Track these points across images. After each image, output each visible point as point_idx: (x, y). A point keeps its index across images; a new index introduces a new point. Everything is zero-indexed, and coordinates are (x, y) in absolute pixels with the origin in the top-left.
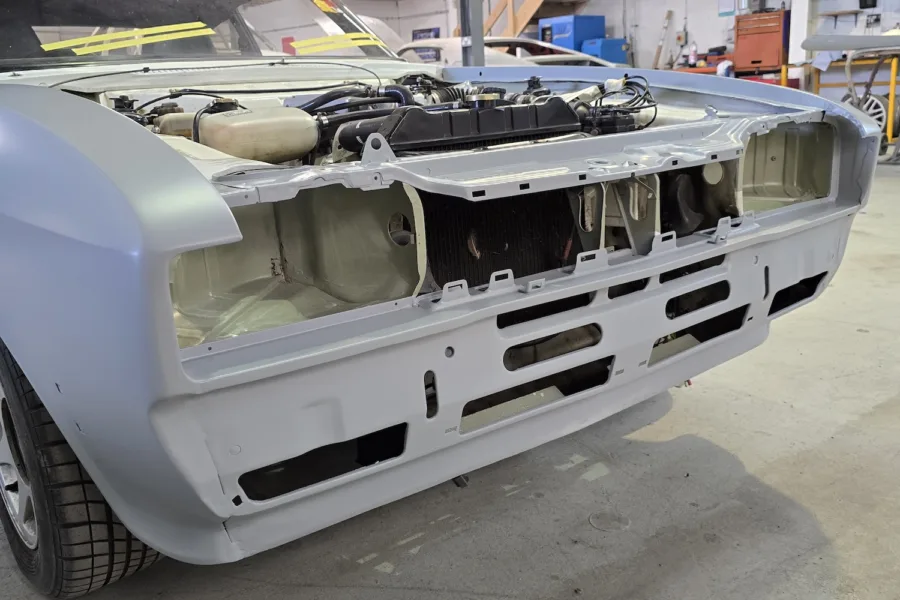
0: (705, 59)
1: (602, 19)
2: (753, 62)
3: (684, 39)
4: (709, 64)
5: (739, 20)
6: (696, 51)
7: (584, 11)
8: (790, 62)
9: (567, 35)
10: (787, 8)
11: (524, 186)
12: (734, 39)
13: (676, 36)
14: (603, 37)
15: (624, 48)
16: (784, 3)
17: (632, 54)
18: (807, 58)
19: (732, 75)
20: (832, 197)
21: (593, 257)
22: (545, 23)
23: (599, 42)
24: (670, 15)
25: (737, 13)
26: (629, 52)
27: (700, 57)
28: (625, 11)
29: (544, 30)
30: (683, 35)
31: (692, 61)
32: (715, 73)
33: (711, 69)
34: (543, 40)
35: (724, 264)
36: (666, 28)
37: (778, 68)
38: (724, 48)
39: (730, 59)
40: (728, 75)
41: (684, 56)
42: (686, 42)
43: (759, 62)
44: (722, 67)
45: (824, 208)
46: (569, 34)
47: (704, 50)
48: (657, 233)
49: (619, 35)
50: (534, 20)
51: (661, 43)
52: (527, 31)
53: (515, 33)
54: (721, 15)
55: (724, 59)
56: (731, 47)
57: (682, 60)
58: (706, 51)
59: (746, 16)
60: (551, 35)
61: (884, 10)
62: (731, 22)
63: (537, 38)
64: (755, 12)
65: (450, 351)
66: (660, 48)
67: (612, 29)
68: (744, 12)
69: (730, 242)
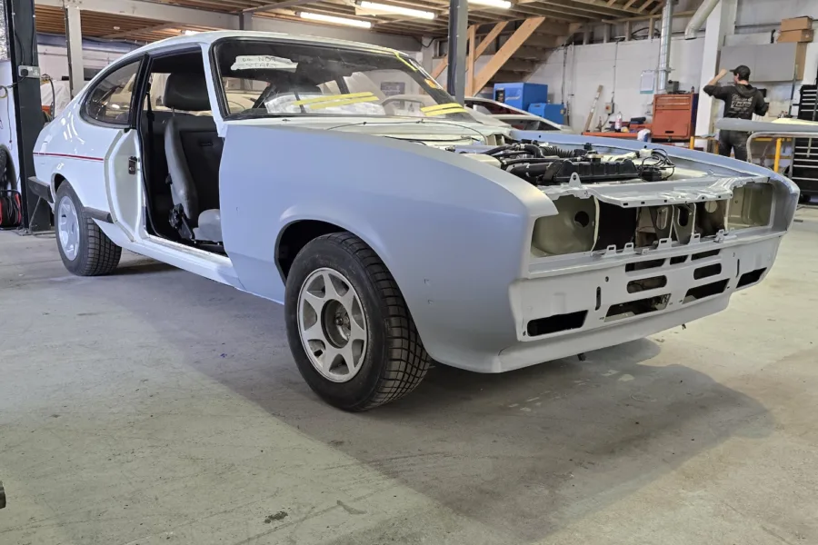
0: (628, 126)
1: (545, 87)
2: (667, 132)
3: (611, 109)
4: (631, 130)
5: (657, 98)
6: (621, 120)
7: (531, 80)
8: (697, 134)
9: (517, 98)
10: (696, 92)
11: (643, 203)
12: (652, 113)
13: (604, 107)
14: (546, 102)
15: (562, 112)
16: (693, 88)
17: (568, 117)
18: (709, 132)
19: (649, 141)
20: (770, 226)
21: (665, 241)
22: (499, 87)
23: (543, 106)
24: (601, 89)
25: (655, 93)
26: (566, 115)
27: (624, 124)
28: (564, 83)
29: (498, 92)
30: (611, 106)
31: (617, 127)
32: (636, 138)
33: (632, 134)
34: (497, 100)
35: (720, 254)
36: (597, 99)
37: (687, 138)
38: (644, 119)
39: (648, 128)
40: (646, 140)
41: (610, 122)
42: (613, 112)
43: (672, 132)
44: (642, 134)
45: (764, 232)
46: (519, 97)
47: (627, 119)
48: (693, 234)
49: (557, 101)
50: (490, 84)
51: (592, 110)
52: (483, 92)
53: (473, 91)
54: (642, 92)
55: (644, 127)
56: (649, 118)
57: (608, 126)
58: (629, 120)
59: (663, 95)
60: (504, 96)
61: (771, 100)
62: (651, 98)
63: (492, 98)
64: (670, 93)
65: (607, 279)
66: (591, 114)
67: (552, 96)
68: (660, 92)
69: (725, 242)
